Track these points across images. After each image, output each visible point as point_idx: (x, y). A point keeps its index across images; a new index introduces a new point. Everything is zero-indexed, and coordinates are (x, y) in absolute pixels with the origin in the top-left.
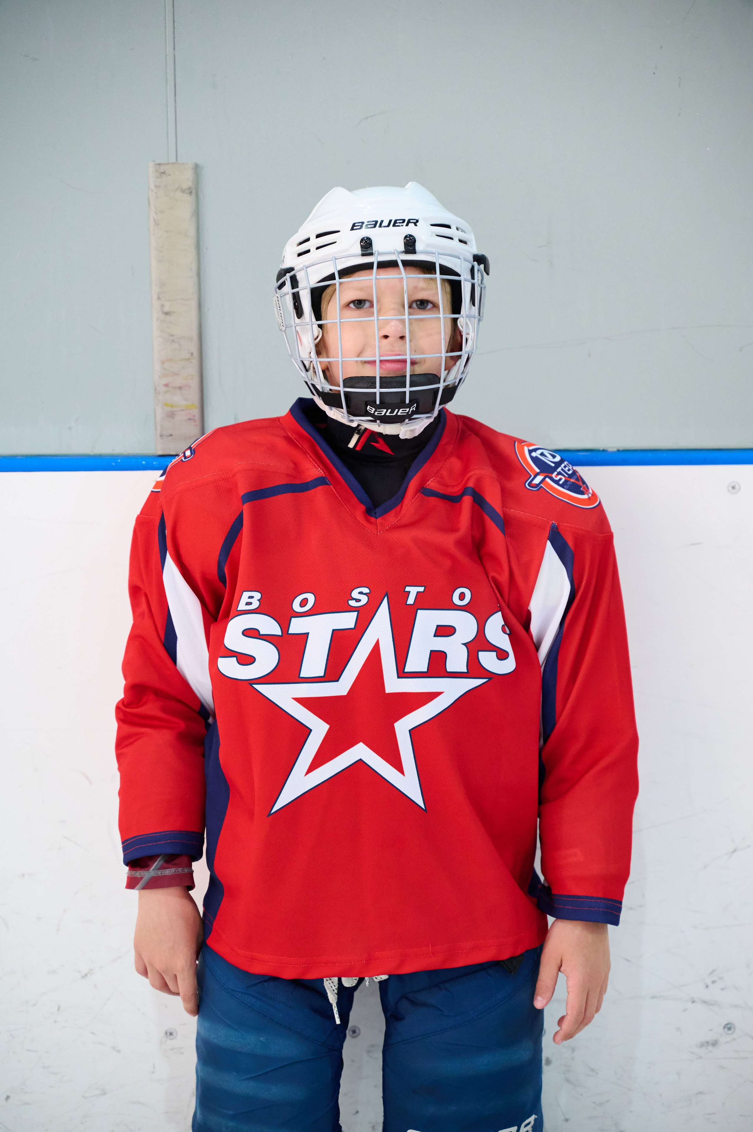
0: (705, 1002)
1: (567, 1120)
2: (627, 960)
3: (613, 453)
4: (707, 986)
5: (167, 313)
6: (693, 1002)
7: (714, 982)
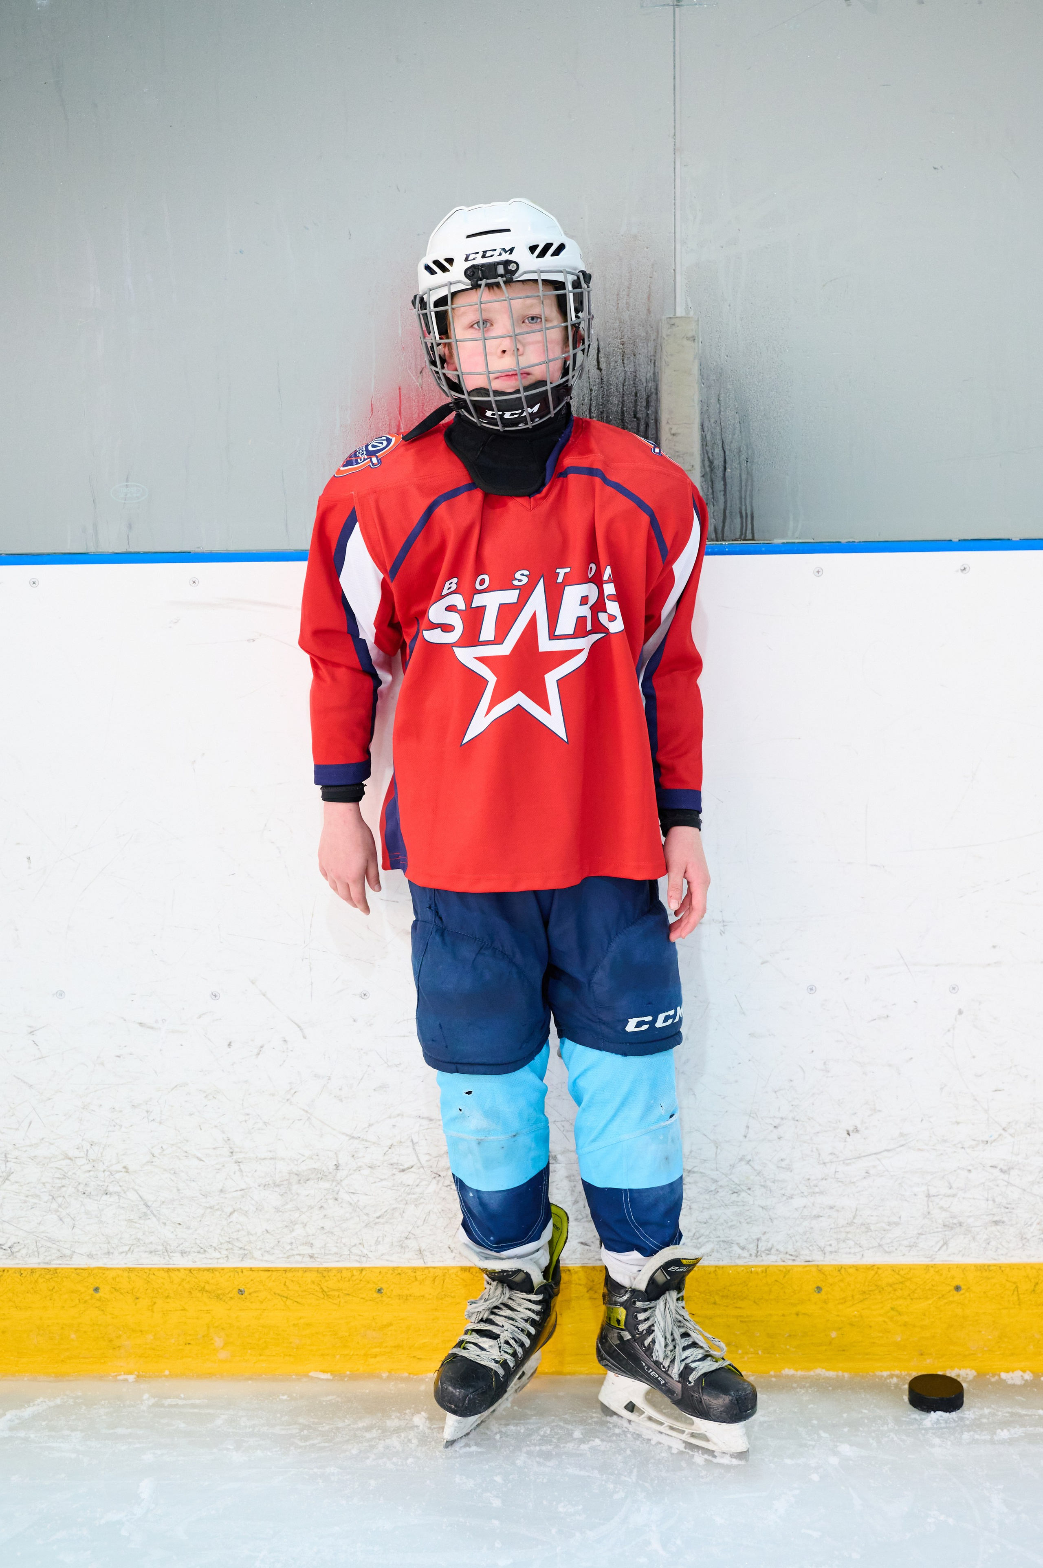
3: (1017, 541)
5: (674, 435)
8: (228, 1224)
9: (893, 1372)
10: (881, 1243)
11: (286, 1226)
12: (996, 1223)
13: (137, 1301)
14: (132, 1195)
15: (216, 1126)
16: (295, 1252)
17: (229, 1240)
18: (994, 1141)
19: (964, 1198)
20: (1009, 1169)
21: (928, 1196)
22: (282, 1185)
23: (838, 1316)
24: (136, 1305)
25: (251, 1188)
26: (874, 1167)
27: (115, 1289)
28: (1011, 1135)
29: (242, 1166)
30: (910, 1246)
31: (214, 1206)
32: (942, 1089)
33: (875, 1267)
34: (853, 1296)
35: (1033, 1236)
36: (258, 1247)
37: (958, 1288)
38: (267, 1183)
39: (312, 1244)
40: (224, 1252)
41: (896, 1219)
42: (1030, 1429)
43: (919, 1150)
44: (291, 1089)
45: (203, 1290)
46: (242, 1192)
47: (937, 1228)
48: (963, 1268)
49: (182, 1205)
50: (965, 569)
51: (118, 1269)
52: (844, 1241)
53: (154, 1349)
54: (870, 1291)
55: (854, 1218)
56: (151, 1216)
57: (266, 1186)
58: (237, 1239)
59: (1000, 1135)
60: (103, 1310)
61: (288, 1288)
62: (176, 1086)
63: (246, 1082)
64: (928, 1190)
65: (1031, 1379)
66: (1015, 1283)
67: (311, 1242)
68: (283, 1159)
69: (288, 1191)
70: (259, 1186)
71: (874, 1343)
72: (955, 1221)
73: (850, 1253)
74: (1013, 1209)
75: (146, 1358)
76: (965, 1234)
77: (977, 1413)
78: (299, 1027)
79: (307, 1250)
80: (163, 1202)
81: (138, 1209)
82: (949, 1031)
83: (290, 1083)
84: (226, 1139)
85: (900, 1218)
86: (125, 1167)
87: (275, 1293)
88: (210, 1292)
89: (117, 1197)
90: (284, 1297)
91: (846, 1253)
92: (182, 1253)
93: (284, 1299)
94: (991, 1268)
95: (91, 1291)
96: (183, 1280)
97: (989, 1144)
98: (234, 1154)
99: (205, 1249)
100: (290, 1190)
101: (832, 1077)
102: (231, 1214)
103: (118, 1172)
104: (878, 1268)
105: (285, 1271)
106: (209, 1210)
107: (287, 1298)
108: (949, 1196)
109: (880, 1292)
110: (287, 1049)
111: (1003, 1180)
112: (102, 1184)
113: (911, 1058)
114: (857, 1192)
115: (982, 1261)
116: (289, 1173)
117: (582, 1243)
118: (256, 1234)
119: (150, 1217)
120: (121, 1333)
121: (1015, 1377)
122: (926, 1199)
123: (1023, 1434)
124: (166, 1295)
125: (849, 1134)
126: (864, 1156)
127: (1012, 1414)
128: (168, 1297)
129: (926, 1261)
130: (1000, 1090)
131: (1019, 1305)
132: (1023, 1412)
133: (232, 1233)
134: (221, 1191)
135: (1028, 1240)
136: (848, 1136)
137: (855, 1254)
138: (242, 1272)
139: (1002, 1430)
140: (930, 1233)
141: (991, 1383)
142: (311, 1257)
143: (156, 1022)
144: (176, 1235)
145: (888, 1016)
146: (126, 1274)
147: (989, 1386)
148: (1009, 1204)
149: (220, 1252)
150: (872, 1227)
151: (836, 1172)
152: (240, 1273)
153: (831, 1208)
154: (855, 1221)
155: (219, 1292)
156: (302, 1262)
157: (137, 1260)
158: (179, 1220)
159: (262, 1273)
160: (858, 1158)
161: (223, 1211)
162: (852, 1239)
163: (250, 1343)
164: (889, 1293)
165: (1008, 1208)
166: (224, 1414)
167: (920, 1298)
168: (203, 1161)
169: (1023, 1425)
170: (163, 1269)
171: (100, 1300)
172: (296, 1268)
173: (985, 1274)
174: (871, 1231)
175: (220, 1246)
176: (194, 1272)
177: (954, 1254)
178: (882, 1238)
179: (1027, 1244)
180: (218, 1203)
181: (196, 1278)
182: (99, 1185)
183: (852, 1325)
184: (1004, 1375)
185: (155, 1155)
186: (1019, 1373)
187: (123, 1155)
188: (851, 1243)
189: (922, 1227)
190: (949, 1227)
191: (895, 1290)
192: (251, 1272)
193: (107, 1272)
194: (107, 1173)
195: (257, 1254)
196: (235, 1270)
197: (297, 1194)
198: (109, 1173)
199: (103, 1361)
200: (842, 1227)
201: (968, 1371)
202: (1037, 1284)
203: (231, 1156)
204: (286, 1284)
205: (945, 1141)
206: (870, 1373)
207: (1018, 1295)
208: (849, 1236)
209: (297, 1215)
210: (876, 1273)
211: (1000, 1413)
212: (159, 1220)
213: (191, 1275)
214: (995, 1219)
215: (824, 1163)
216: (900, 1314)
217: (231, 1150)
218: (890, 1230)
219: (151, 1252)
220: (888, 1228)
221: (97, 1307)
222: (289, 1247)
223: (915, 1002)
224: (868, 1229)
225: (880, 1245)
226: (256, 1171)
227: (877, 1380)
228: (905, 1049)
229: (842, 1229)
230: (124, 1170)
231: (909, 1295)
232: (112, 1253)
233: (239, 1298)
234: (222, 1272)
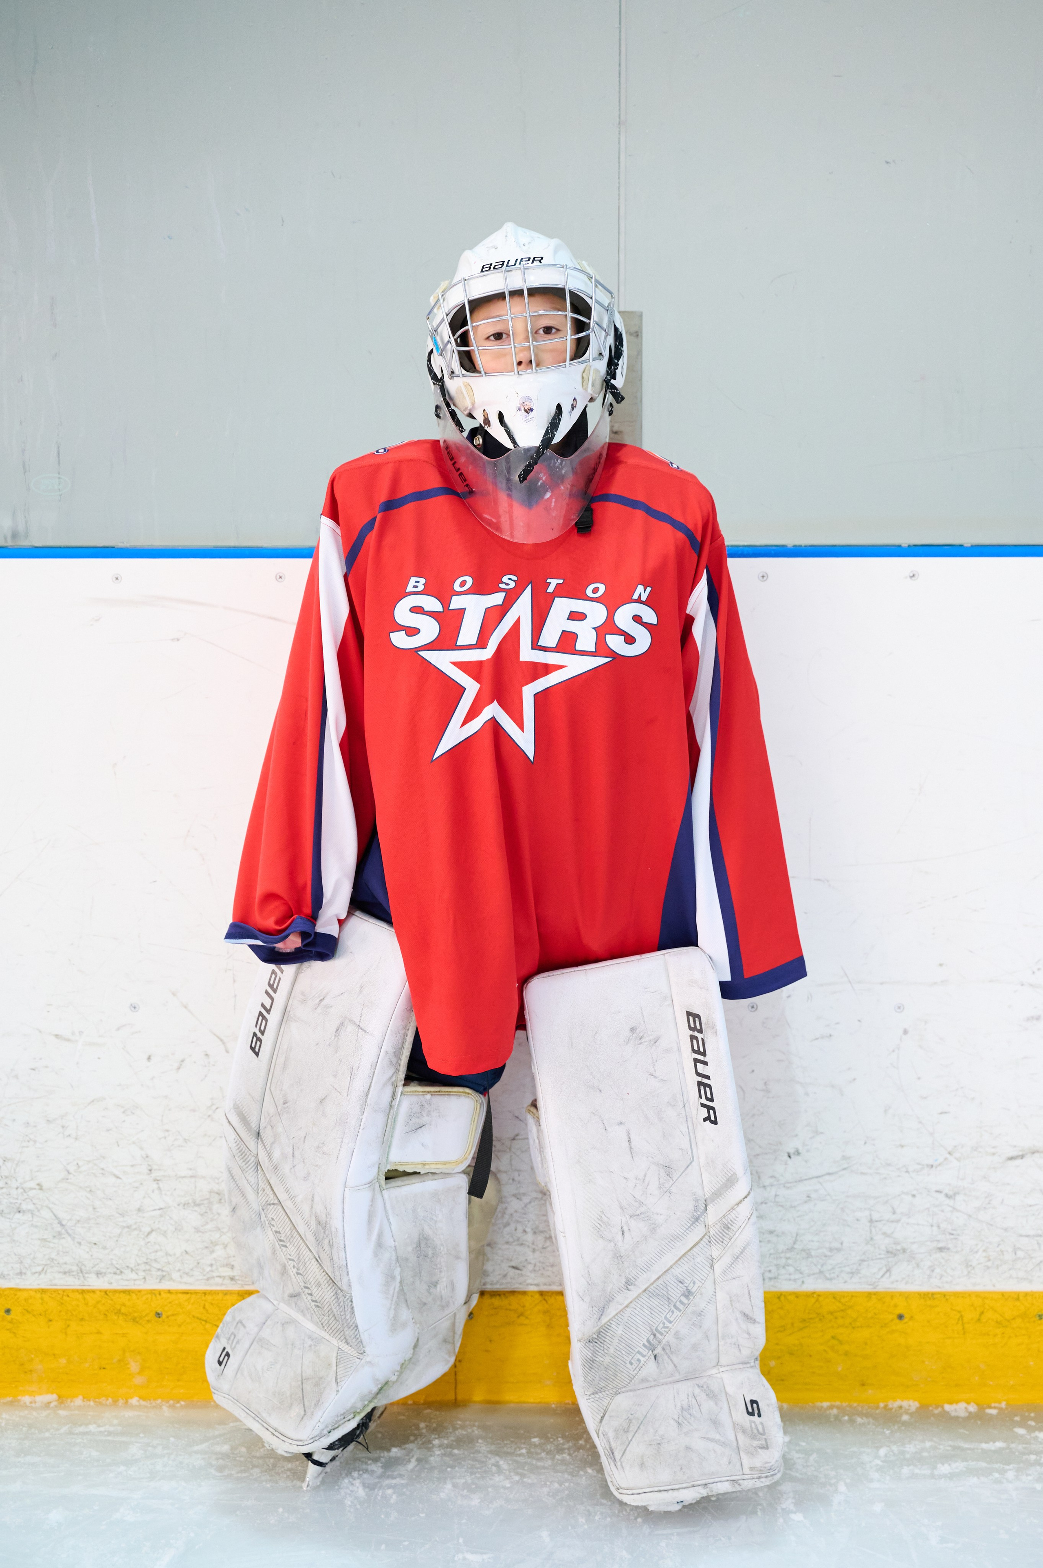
0: (1031, 985)
1: (919, 1078)
2: (971, 952)
3: (967, 547)
4: (1034, 973)
5: (616, 433)
6: (1022, 985)
7: (1039, 969)
8: (146, 1244)
9: (833, 1403)
10: (822, 1270)
11: (206, 1247)
12: (941, 1249)
13: (50, 1323)
14: (45, 1213)
15: (134, 1143)
16: (215, 1274)
17: (146, 1261)
18: (940, 1165)
19: (908, 1224)
20: (956, 1194)
21: (871, 1221)
22: (203, 1204)
23: (777, 1344)
24: (49, 1327)
25: (169, 1207)
26: (816, 1191)
27: (27, 1311)
28: (958, 1159)
29: (161, 1185)
30: (852, 1273)
31: (131, 1226)
32: (886, 1111)
33: (815, 1295)
34: (792, 1324)
35: (979, 1264)
36: (177, 1269)
37: (901, 1317)
38: (187, 1202)
39: (233, 1266)
40: (142, 1274)
41: (837, 1245)
42: (972, 1464)
43: (862, 1173)
44: (212, 1105)
45: (119, 1312)
46: (161, 1211)
47: (880, 1254)
48: (907, 1296)
49: (98, 1224)
50: (914, 575)
51: (31, 1290)
52: (784, 1267)
53: (67, 1374)
54: (811, 1319)
55: (794, 1243)
56: (66, 1236)
57: (186, 1205)
58: (155, 1260)
59: (946, 1159)
60: (14, 1333)
61: (207, 1311)
62: (93, 1101)
63: (166, 1097)
64: (871, 1215)
65: (976, 1410)
66: (959, 1312)
67: (232, 1263)
68: (204, 1177)
69: (208, 1211)
70: (179, 1205)
71: (814, 1373)
72: (899, 1247)
73: (790, 1280)
74: (958, 1235)
75: (59, 1382)
76: (909, 1261)
77: (918, 1447)
78: (221, 1040)
79: (227, 1272)
80: (79, 1221)
81: (53, 1228)
82: (893, 1051)
83: (212, 1099)
84: (145, 1156)
85: (842, 1243)
86: (38, 1185)
87: (194, 1317)
88: (126, 1315)
89: (30, 1215)
90: (203, 1320)
91: (786, 1280)
92: (97, 1274)
93: (203, 1323)
94: (935, 1296)
95: (2, 1313)
96: (98, 1302)
97: (934, 1168)
98: (153, 1171)
99: (122, 1270)
100: (211, 1209)
101: (773, 1097)
102: (149, 1234)
103: (31, 1189)
104: (819, 1296)
105: (205, 1293)
106: (126, 1230)
107: (206, 1321)
108: (892, 1221)
109: (820, 1320)
110: (209, 1063)
111: (948, 1205)
112: (14, 1201)
113: (855, 1079)
114: (798, 1217)
115: (925, 1289)
116: (210, 1192)
117: (513, 1267)
118: (175, 1254)
119: (64, 1236)
120: (33, 1356)
121: (959, 1409)
122: (869, 1224)
123: (964, 1469)
124: (81, 1317)
125: (790, 1157)
126: (806, 1180)
127: (954, 1448)
128: (82, 1319)
129: (867, 1288)
130: (946, 1113)
131: (964, 1333)
132: (966, 1446)
133: (150, 1253)
134: (139, 1210)
135: (974, 1268)
136: (788, 1159)
137: (795, 1280)
138: (160, 1294)
139: (943, 1464)
140: (872, 1260)
141: (934, 1415)
142: (232, 1279)
143: (73, 1033)
144: (92, 1256)
145: (831, 1036)
146: (38, 1295)
147: (932, 1418)
148: (954, 1230)
149: (137, 1273)
150: (813, 1253)
151: (776, 1195)
152: (158, 1296)
153: (771, 1232)
154: (795, 1246)
155: (136, 1315)
156: (222, 1284)
157: (51, 1281)
158: (95, 1240)
159: (181, 1296)
160: (800, 1181)
161: (140, 1231)
162: (792, 1265)
163: (167, 1368)
164: (830, 1321)
165: (953, 1234)
166: (137, 1442)
167: (862, 1327)
168: (120, 1178)
169: (965, 1460)
170: (77, 1291)
171: (11, 1322)
172: (218, 1290)
173: (929, 1302)
174: (812, 1257)
175: (137, 1267)
176: (110, 1294)
177: (897, 1281)
178: (822, 1265)
179: (973, 1272)
180: (136, 1223)
181: (112, 1300)
182: (11, 1203)
183: (791, 1354)
184: (947, 1407)
185: (71, 1171)
186: (963, 1405)
187: (38, 1171)
188: (791, 1269)
189: (864, 1254)
190: (892, 1253)
191: (836, 1318)
192: (169, 1295)
193: (19, 1294)
194: (20, 1190)
195: (175, 1275)
196: (152, 1292)
197: (219, 1214)
198: (22, 1190)
199: (14, 1386)
200: (782, 1252)
201: (911, 1402)
202: (982, 1313)
203: (149, 1174)
204: (207, 1307)
205: (889, 1165)
206: (811, 1404)
207: (963, 1324)
208: (790, 1262)
209: (218, 1235)
210: (817, 1300)
211: (941, 1447)
212: (73, 1239)
213: (106, 1296)
214: (941, 1245)
215: (764, 1187)
216: (841, 1343)
217: (149, 1168)
218: (831, 1256)
219: (65, 1273)
220: (829, 1254)
221: (8, 1330)
222: (209, 1269)
223: (859, 1021)
224: (809, 1255)
225: (821, 1272)
226: (175, 1190)
227: (817, 1411)
228: (849, 1069)
229: (782, 1255)
230: (37, 1187)
231: (851, 1324)
232: (25, 1274)
233: (157, 1322)
234: (139, 1294)
